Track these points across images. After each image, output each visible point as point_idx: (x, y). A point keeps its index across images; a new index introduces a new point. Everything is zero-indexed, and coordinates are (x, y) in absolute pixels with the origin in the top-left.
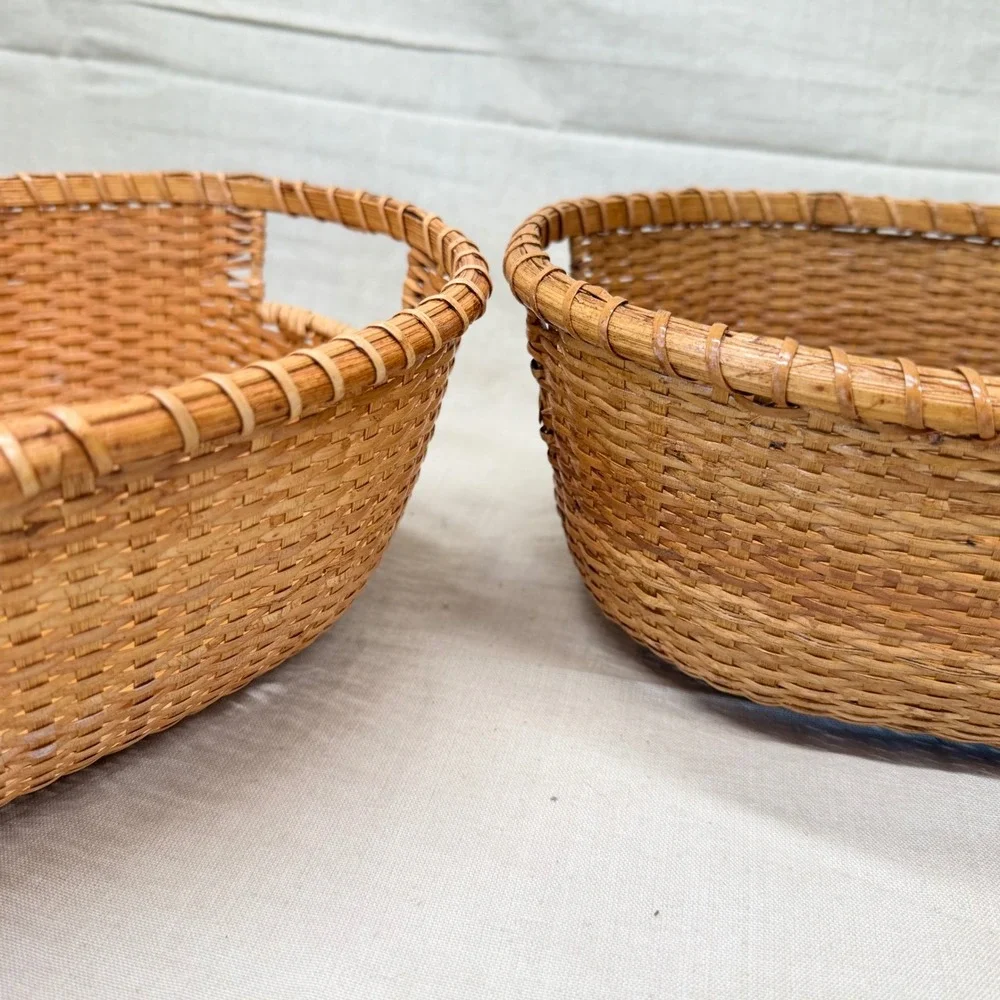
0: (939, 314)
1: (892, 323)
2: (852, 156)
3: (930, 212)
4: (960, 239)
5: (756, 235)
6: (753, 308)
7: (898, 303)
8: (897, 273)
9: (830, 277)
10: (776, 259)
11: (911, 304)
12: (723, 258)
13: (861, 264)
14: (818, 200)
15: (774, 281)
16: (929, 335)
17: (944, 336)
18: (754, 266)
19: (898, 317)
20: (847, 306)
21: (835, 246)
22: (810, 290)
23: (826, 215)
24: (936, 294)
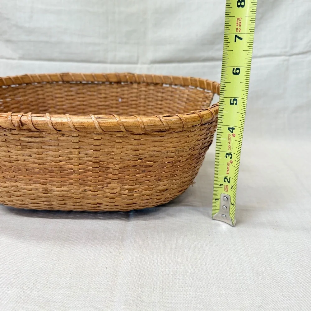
0: (103, 103)
1: (91, 107)
2: (99, 62)
3: (93, 76)
4: (103, 83)
5: (48, 86)
6: (53, 105)
7: (91, 101)
8: (89, 93)
9: (72, 95)
10: (56, 92)
11: (95, 101)
12: (40, 92)
13: (79, 91)
14: (63, 75)
15: (56, 98)
16: (101, 109)
17: (105, 109)
18: (50, 94)
19: (92, 105)
20: (78, 103)
21: (71, 87)
22: (67, 99)
23: (66, 79)
24: (101, 98)
